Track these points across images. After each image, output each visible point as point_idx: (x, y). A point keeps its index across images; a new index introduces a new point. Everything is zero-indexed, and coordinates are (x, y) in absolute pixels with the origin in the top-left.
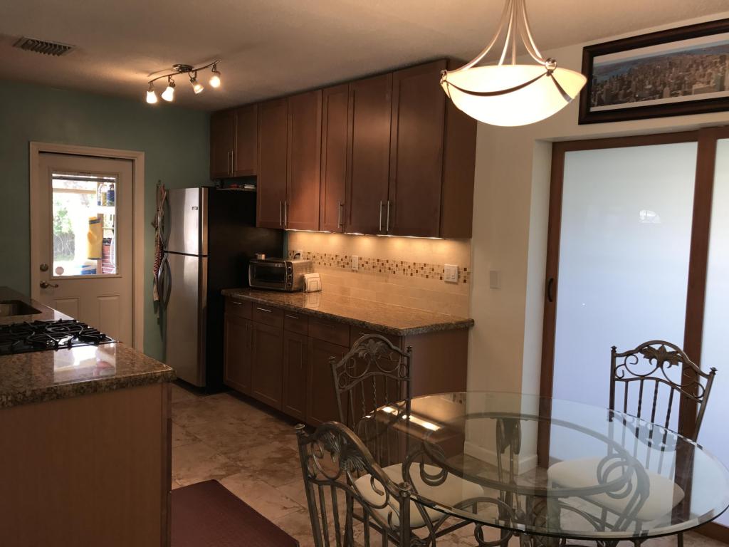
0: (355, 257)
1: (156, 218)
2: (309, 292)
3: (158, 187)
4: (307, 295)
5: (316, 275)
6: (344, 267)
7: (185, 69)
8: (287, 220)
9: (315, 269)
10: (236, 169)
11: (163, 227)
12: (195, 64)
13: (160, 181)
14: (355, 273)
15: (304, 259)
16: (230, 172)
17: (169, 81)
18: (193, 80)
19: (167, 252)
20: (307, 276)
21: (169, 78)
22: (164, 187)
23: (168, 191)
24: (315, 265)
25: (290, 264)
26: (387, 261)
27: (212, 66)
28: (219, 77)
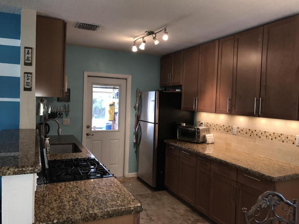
0: (235, 127)
1: (136, 105)
2: (208, 144)
3: (137, 91)
4: (207, 145)
5: (211, 135)
6: (228, 131)
7: (150, 33)
8: (197, 107)
9: (211, 132)
10: (172, 82)
11: (139, 109)
12: (156, 30)
13: (138, 88)
14: (234, 136)
15: (205, 126)
16: (169, 83)
17: (143, 40)
18: (154, 38)
19: (140, 120)
20: (207, 135)
21: (143, 39)
22: (139, 91)
23: (141, 93)
24: (211, 129)
25: (198, 129)
26: (255, 131)
27: (164, 30)
28: (167, 35)
